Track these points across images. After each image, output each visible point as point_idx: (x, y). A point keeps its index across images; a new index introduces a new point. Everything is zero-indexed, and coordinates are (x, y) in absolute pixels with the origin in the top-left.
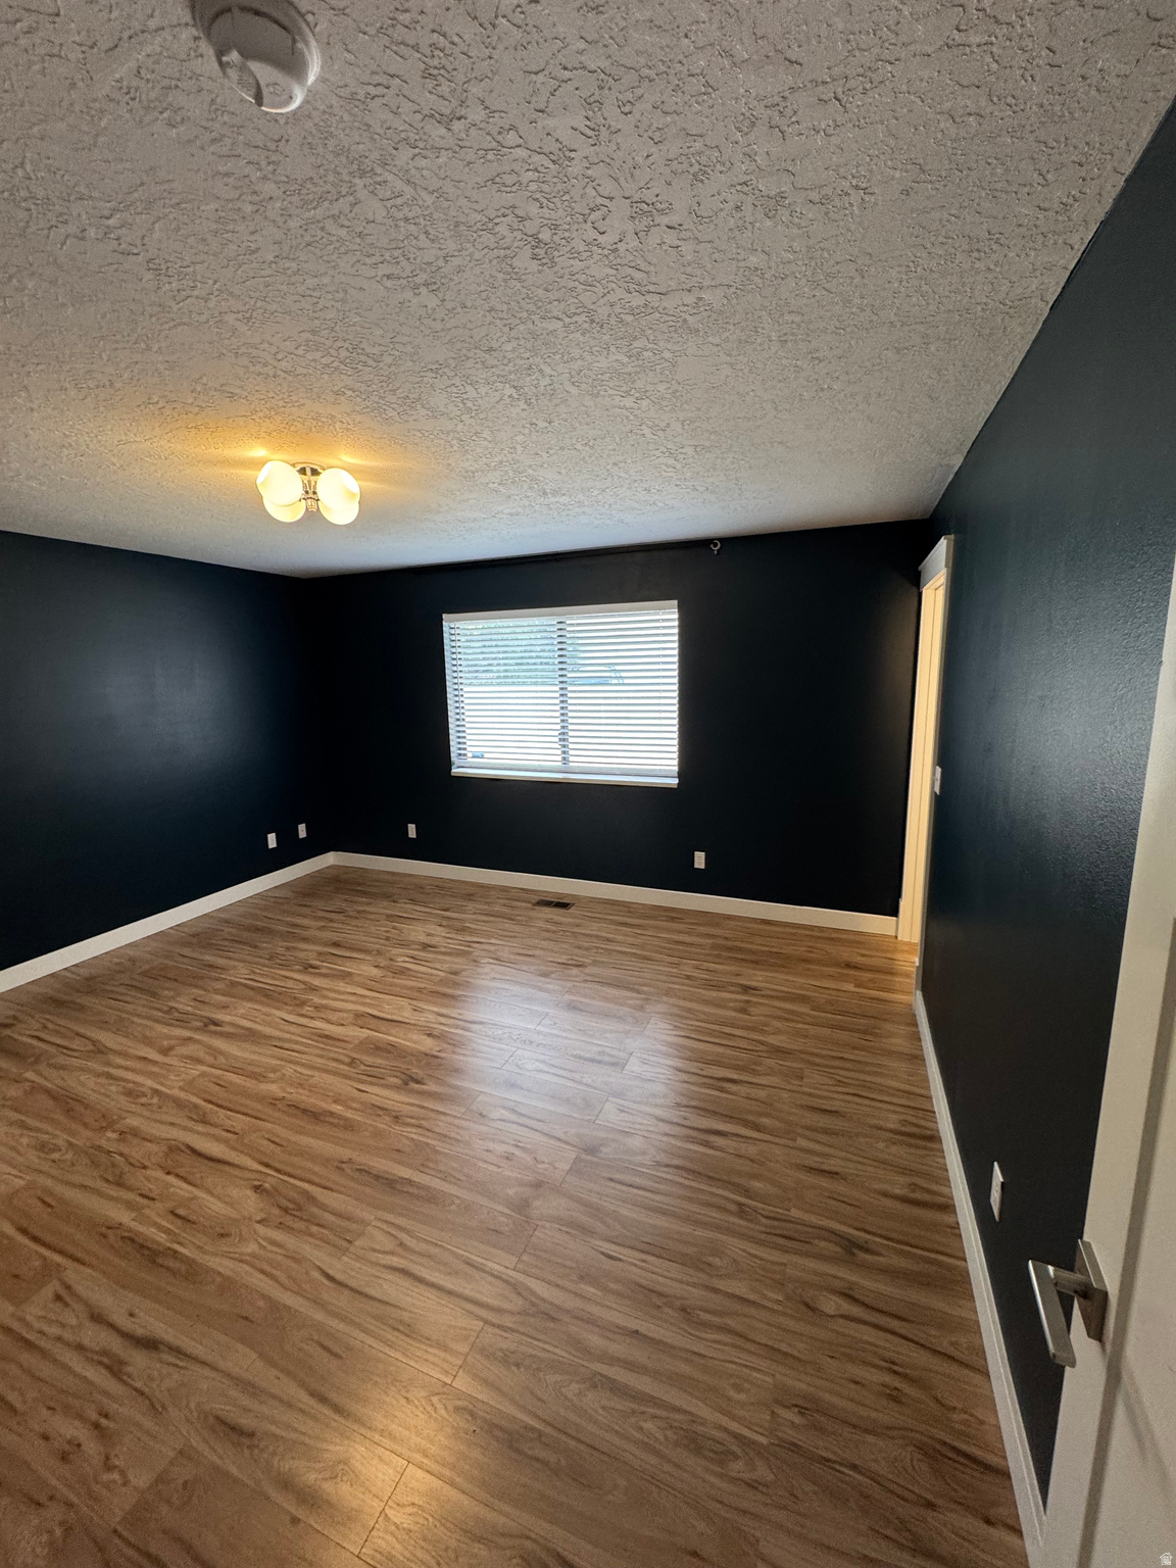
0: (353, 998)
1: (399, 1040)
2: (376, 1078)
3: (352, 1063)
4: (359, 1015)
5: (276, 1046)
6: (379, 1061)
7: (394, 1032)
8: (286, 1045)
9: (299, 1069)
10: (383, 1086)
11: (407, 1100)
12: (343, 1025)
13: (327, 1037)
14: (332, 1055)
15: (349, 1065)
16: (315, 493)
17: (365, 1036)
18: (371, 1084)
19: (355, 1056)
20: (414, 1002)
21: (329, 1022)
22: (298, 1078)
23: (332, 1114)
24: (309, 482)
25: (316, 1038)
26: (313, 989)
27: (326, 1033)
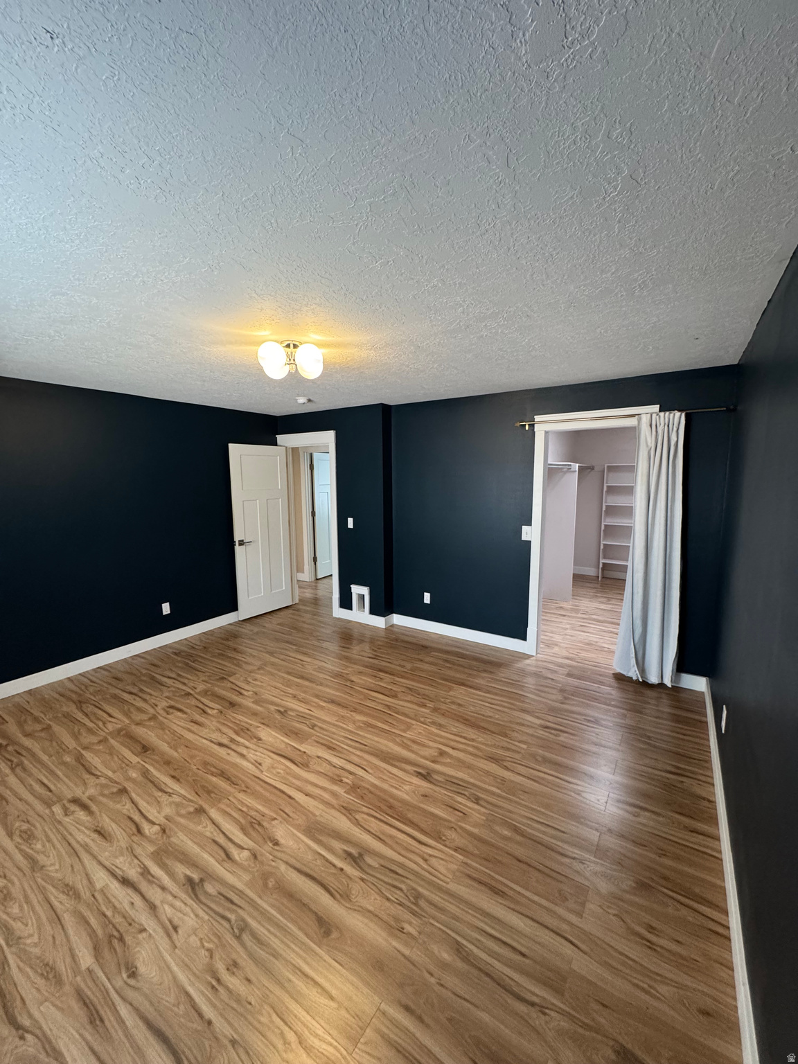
0: (310, 789)
1: (282, 738)
2: (302, 717)
3: (313, 727)
4: (305, 766)
5: (365, 745)
6: (298, 725)
7: (283, 746)
8: (358, 745)
9: (345, 726)
10: (298, 711)
11: (289, 704)
12: (318, 757)
13: (330, 748)
14: (325, 733)
15: (315, 725)
16: (294, 360)
17: (303, 745)
18: (304, 713)
19: (311, 730)
20: (257, 773)
21: (330, 763)
22: (344, 721)
23: (325, 702)
24: (292, 353)
25: (337, 748)
26: (347, 811)
27: (329, 751)
